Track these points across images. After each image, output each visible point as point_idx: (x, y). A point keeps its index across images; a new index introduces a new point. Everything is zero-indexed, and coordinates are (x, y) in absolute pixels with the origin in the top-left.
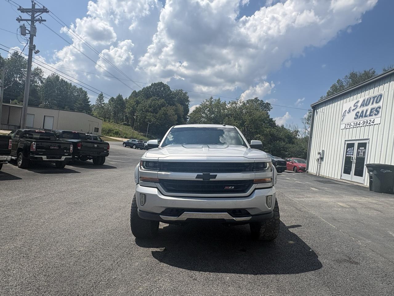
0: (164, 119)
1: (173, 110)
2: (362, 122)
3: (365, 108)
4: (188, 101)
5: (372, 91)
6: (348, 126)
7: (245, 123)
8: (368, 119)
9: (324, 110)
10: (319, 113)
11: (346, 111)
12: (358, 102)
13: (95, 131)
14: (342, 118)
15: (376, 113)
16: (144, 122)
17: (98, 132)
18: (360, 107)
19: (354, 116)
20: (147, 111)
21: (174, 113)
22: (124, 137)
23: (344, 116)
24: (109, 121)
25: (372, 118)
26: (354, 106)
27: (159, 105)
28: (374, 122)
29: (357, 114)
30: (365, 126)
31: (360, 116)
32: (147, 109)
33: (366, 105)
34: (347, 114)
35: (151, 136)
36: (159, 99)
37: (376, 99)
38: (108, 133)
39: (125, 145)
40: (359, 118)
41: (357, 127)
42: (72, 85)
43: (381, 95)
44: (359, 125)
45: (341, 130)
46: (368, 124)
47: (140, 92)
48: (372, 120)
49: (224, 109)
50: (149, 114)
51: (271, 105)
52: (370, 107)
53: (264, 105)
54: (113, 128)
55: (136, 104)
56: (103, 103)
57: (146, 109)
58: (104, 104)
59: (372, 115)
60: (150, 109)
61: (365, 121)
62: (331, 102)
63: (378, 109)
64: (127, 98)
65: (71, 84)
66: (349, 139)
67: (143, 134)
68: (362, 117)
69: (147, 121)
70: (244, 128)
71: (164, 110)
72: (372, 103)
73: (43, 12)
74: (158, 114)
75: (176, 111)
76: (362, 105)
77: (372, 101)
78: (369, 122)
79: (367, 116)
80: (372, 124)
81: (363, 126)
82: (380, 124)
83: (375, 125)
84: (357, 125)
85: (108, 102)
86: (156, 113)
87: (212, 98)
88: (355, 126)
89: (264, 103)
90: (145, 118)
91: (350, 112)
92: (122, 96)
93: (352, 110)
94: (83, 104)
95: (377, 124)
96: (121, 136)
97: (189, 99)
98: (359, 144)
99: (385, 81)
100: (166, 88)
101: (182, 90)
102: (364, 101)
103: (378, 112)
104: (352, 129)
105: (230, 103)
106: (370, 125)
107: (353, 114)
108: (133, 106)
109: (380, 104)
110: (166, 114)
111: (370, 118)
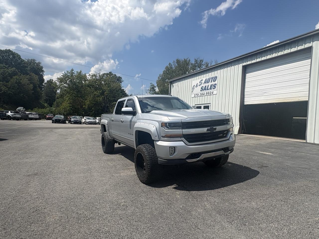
0: (17, 88)
1: (27, 79)
2: (205, 93)
3: (207, 84)
4: (43, 71)
5: (210, 74)
6: (197, 95)
7: (105, 93)
8: (209, 91)
9: (178, 84)
10: (175, 86)
11: (194, 86)
12: (202, 80)
14: (192, 90)
15: (214, 88)
18: (204, 83)
19: (200, 89)
21: (28, 82)
23: (193, 89)
25: (212, 91)
26: (200, 83)
27: (9, 73)
28: (213, 93)
29: (202, 88)
30: (208, 95)
31: (204, 89)
33: (208, 83)
34: (195, 88)
36: (8, 67)
37: (213, 79)
40: (204, 90)
41: (203, 96)
43: (216, 77)
44: (204, 95)
45: (191, 98)
46: (209, 94)
48: (212, 92)
49: (85, 81)
51: (122, 79)
52: (210, 84)
53: (117, 78)
59: (212, 89)
61: (208, 92)
62: (183, 79)
63: (215, 85)
66: (198, 104)
68: (205, 90)
70: (104, 97)
71: (16, 79)
72: (211, 82)
74: (10, 83)
75: (30, 80)
76: (205, 82)
77: (211, 80)
78: (210, 93)
79: (209, 89)
80: (212, 94)
81: (207, 96)
82: (216, 94)
83: (213, 95)
84: (202, 95)
86: (7, 82)
87: (72, 70)
88: (201, 96)
89: (117, 77)
91: (197, 86)
93: (198, 85)
95: (215, 94)
97: (43, 69)
98: (204, 106)
99: (218, 68)
100: (16, 56)
101: (34, 60)
102: (206, 80)
103: (215, 87)
104: (199, 97)
105: (90, 75)
106: (211, 95)
107: (199, 88)
109: (216, 82)
110: (20, 83)
111: (211, 90)
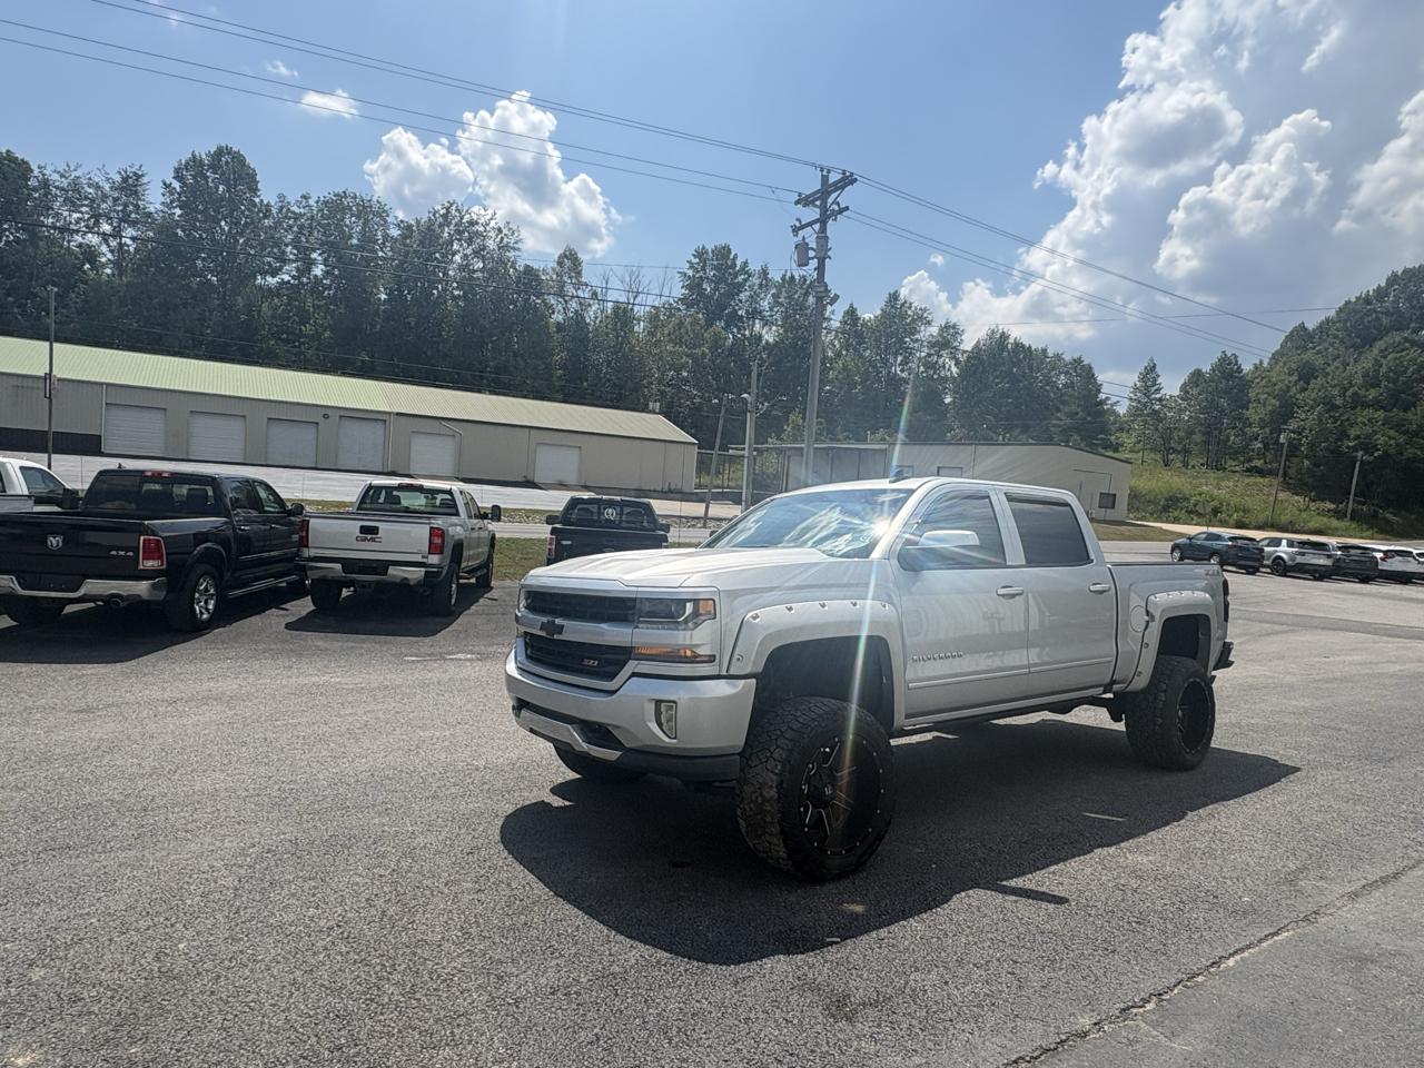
13: (1100, 507)
16: (1337, 453)
17: (1113, 507)
20: (1358, 402)
22: (1232, 521)
24: (1186, 465)
32: (1355, 394)
35: (1375, 515)
38: (1166, 509)
39: (1177, 555)
42: (1050, 355)
47: (1325, 326)
50: (1363, 415)
54: (1187, 490)
55: (1299, 380)
56: (1155, 399)
57: (1348, 394)
58: (1160, 400)
60: (1372, 394)
64: (1261, 362)
65: (1044, 351)
67: (1333, 506)
69: (1355, 449)
73: (843, 188)
85: (1176, 392)
86: (1408, 407)
90: (1344, 435)
92: (1236, 357)
94: (1081, 413)
96: (1220, 521)
108: (1281, 390)
